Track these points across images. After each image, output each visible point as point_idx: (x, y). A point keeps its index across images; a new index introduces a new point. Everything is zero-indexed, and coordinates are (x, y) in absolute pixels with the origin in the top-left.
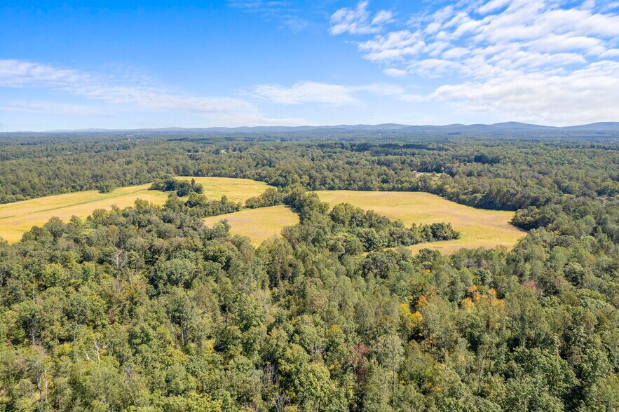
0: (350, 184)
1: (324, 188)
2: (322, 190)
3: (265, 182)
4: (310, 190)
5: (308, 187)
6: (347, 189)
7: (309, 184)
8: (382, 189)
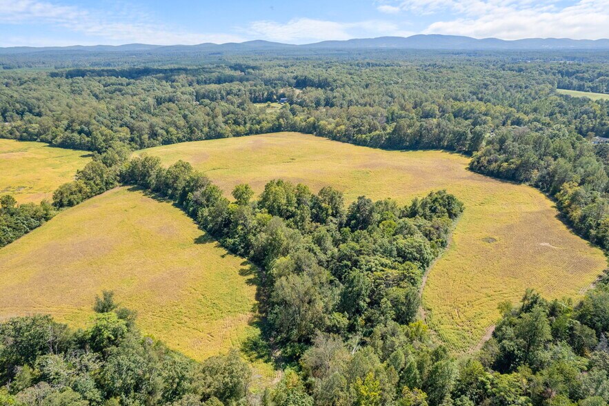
0: (192, 132)
1: (155, 142)
2: (154, 146)
3: (42, 141)
4: (136, 149)
5: (133, 144)
6: (190, 140)
7: (132, 140)
8: (238, 134)
